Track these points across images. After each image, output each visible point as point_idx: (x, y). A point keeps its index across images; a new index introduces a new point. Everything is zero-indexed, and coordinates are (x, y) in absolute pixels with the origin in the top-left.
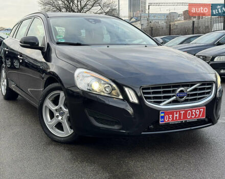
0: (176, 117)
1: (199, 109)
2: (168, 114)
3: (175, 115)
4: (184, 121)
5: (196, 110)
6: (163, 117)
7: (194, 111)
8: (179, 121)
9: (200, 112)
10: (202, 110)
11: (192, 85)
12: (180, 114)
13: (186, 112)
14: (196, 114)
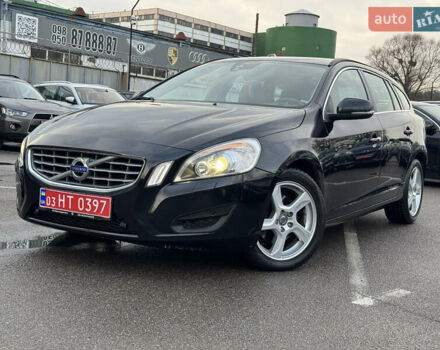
0: (62, 203)
1: (99, 200)
2: (52, 194)
3: (60, 200)
4: (73, 213)
5: (93, 199)
6: (44, 198)
7: (90, 200)
8: (65, 211)
9: (101, 205)
10: (105, 202)
11: (100, 157)
12: (67, 200)
13: (76, 198)
14: (93, 208)
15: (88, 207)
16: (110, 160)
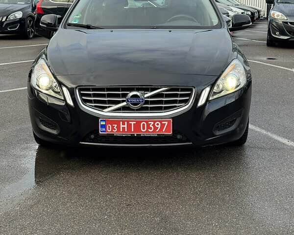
0: (124, 128)
1: (161, 122)
2: (112, 123)
3: (122, 126)
4: (135, 134)
5: (155, 122)
7: (152, 123)
8: (129, 134)
9: (163, 125)
10: (166, 123)
11: (154, 89)
13: (139, 123)
14: (156, 128)
15: (151, 129)
16: (164, 91)
